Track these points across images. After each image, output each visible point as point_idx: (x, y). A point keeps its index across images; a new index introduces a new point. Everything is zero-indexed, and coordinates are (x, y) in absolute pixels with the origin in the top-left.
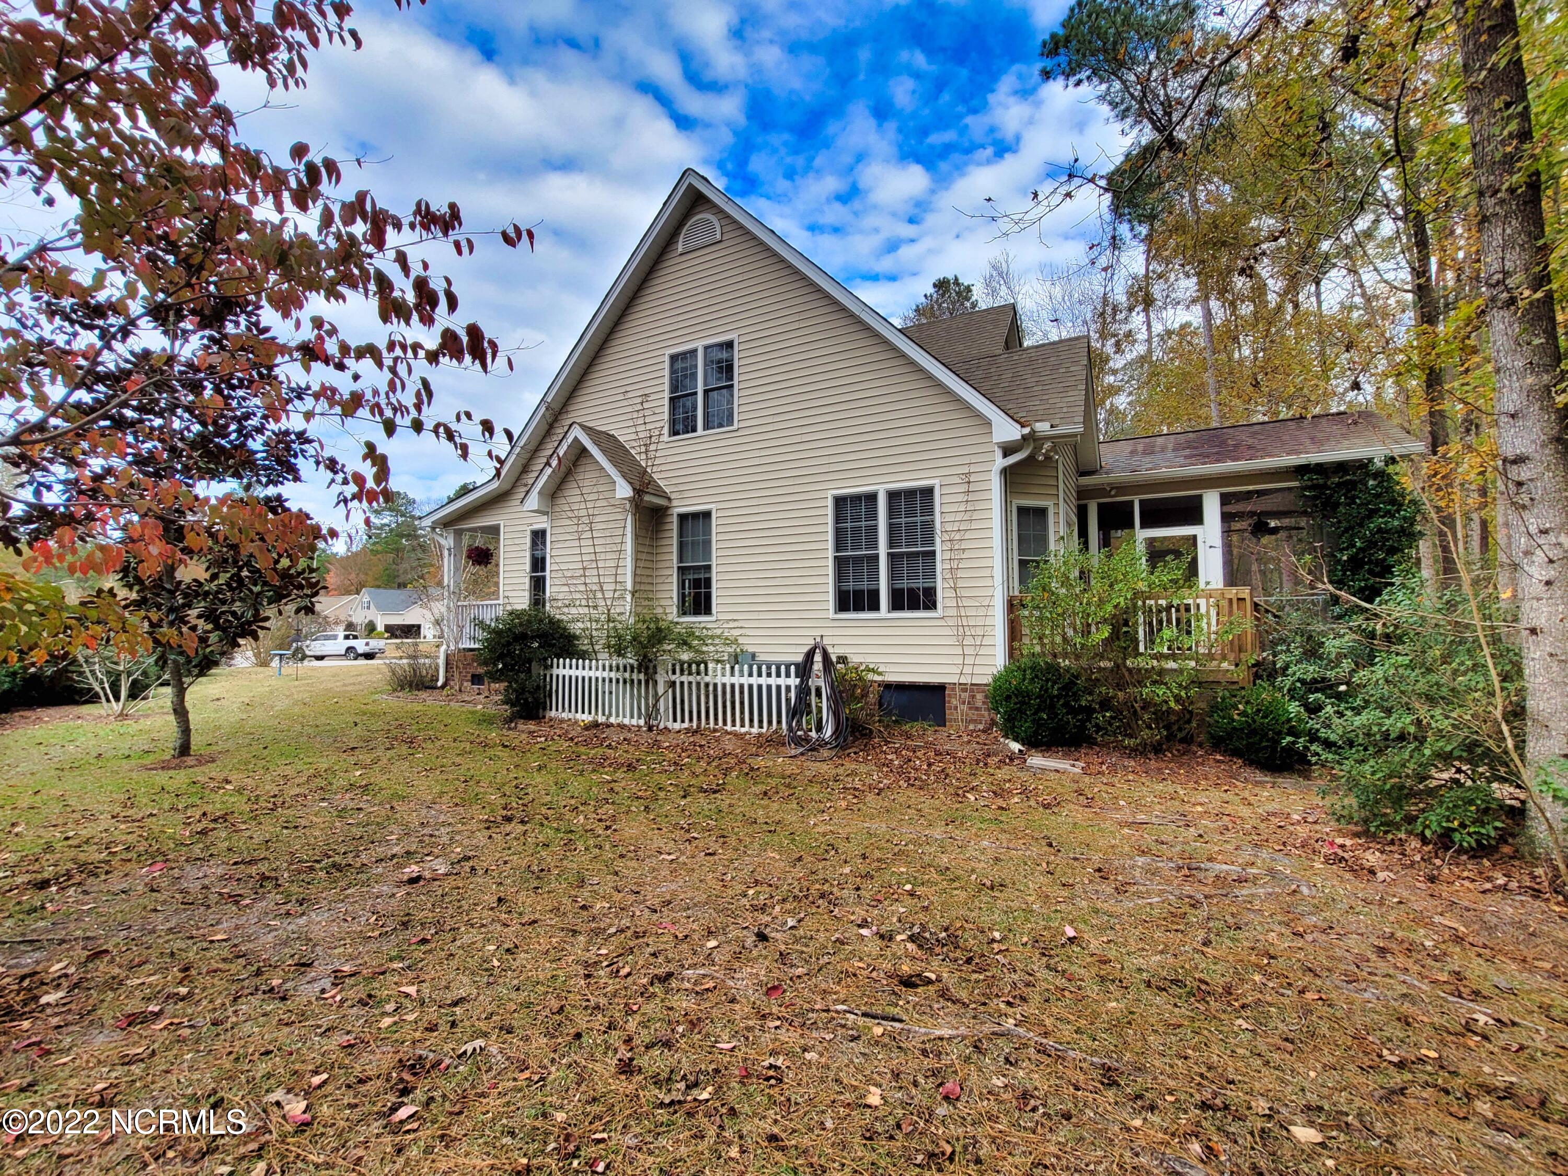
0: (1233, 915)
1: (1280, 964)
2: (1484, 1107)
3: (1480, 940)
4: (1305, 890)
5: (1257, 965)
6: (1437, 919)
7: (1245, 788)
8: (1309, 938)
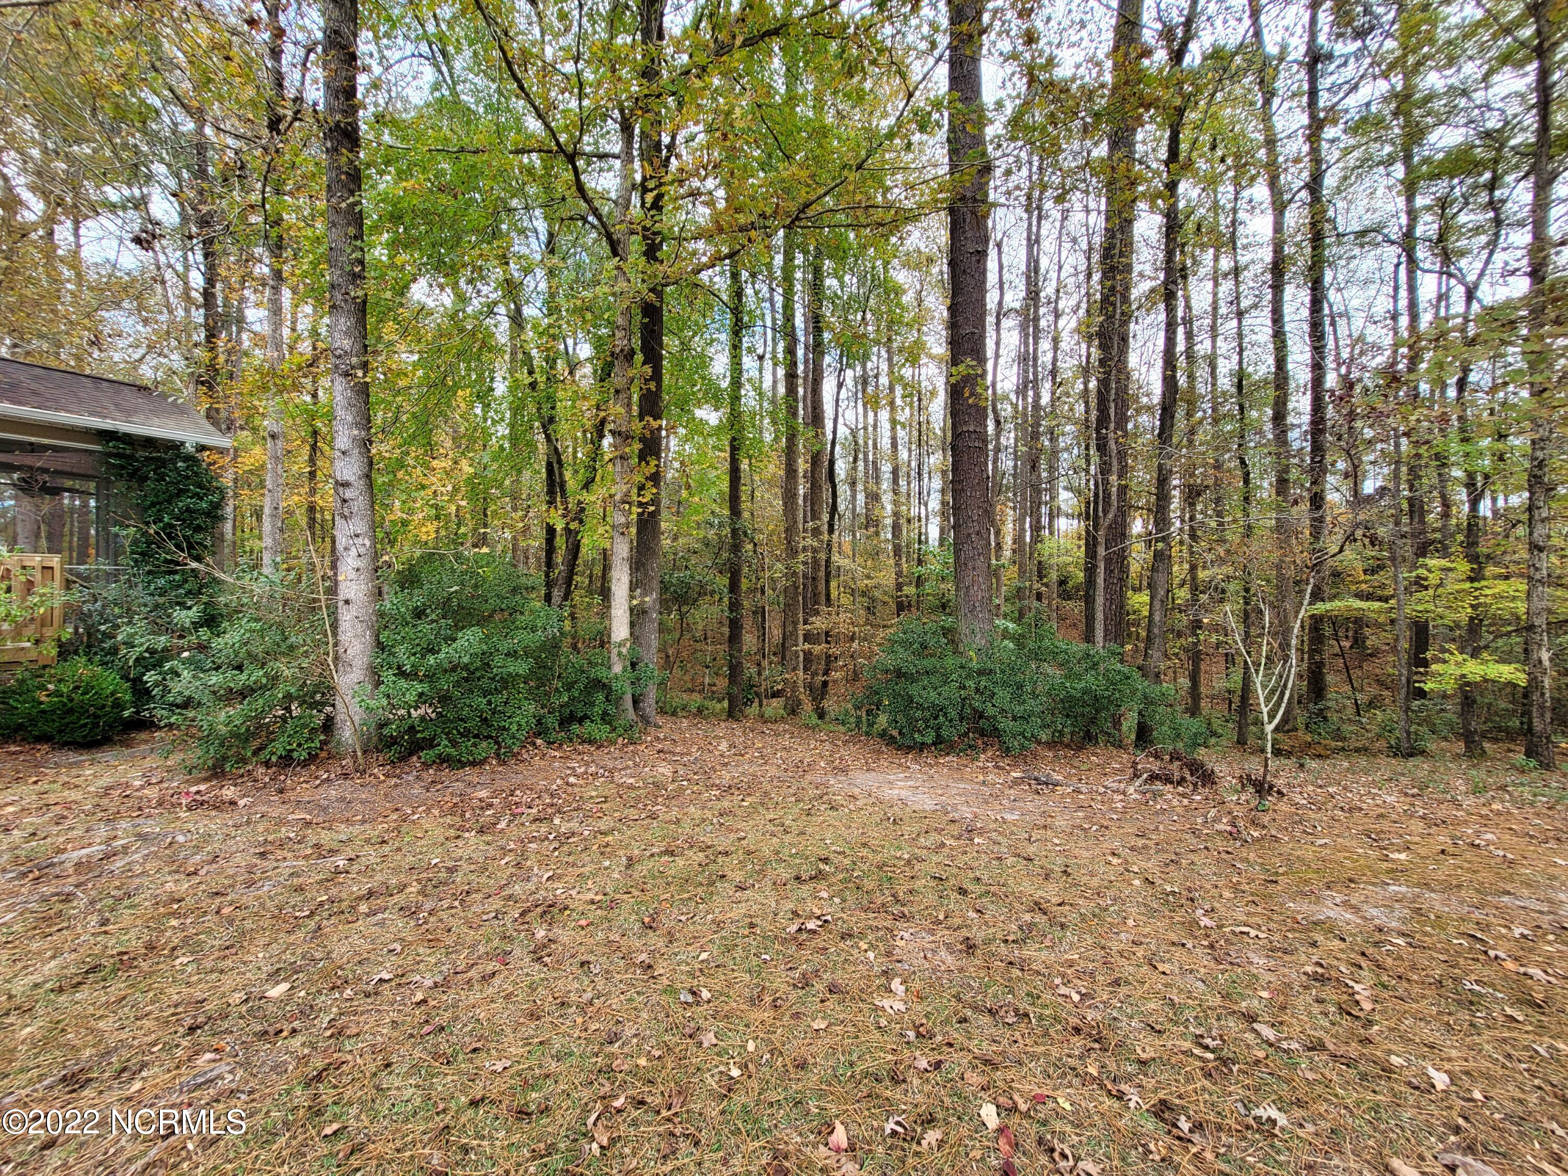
0: (117, 888)
1: (190, 901)
2: (363, 908)
3: (320, 819)
4: (181, 839)
5: (169, 914)
6: (290, 817)
7: (58, 774)
8: (202, 872)
